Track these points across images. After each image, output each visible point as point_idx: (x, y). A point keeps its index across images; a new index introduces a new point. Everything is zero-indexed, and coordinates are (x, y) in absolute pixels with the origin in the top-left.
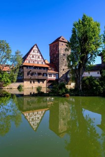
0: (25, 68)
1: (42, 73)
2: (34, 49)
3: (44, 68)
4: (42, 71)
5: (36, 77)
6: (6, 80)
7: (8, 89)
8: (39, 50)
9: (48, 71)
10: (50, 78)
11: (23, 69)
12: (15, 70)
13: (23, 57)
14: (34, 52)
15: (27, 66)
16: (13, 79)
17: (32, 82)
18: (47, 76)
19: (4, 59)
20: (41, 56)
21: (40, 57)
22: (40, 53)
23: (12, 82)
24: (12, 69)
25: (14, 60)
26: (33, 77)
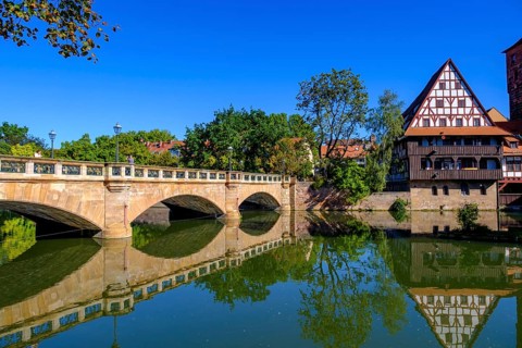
0: (411, 145)
1: (478, 158)
2: (442, 77)
3: (486, 140)
4: (479, 151)
5: (455, 171)
6: (354, 186)
7: (360, 210)
8: (462, 80)
9: (505, 148)
10: (511, 174)
11: (406, 148)
12: (381, 153)
13: (403, 109)
14: (442, 87)
15: (419, 139)
16: (375, 180)
17: (440, 191)
18: (499, 166)
19: (348, 125)
20: (473, 97)
21: (469, 102)
22: (467, 88)
23: (373, 191)
24: (371, 150)
25: (375, 124)
26: (441, 175)
